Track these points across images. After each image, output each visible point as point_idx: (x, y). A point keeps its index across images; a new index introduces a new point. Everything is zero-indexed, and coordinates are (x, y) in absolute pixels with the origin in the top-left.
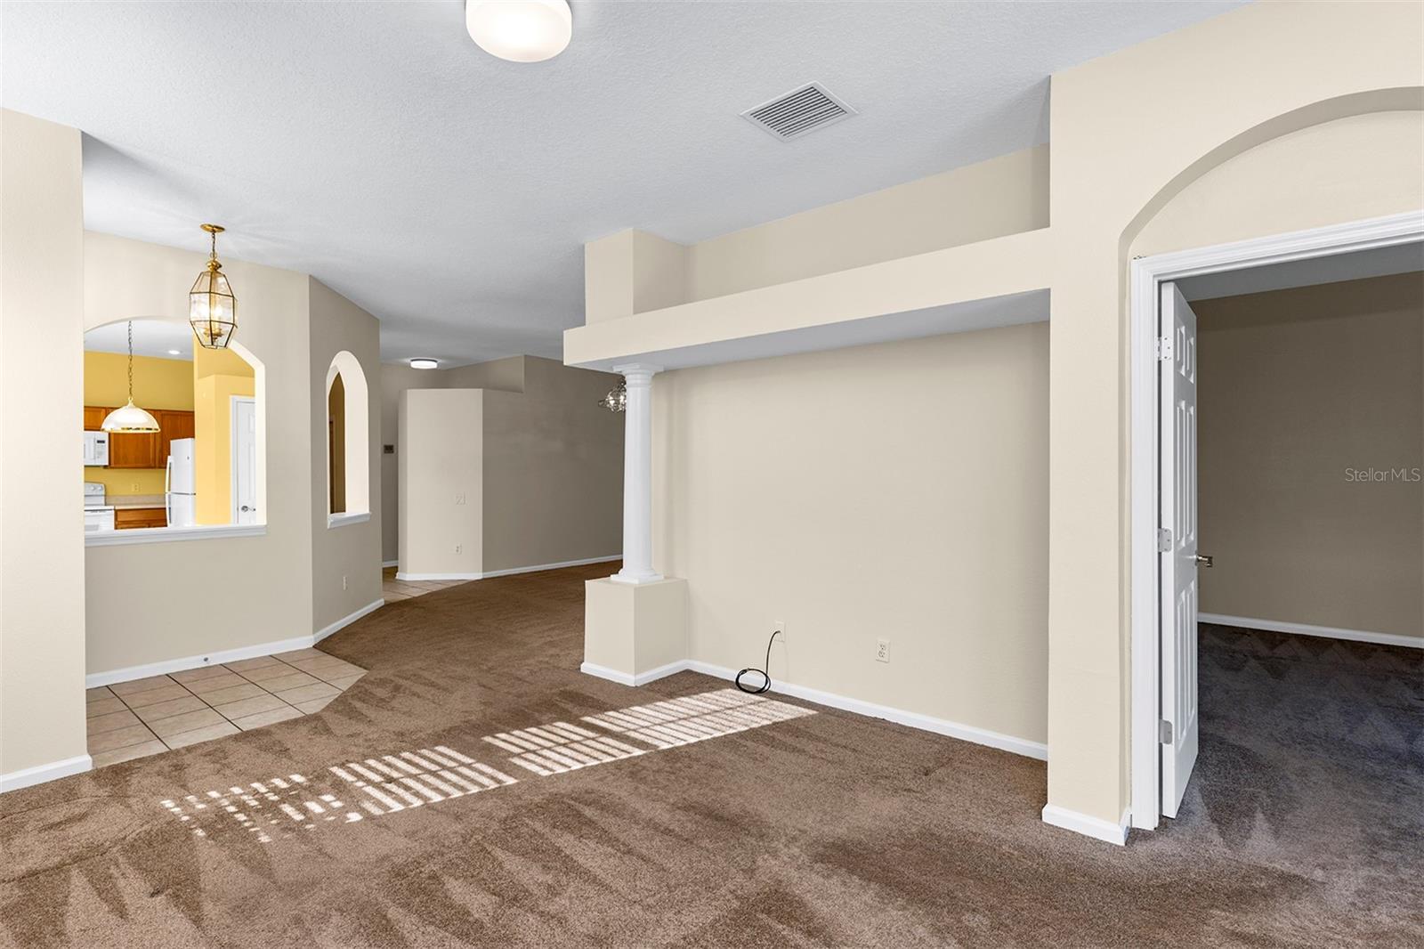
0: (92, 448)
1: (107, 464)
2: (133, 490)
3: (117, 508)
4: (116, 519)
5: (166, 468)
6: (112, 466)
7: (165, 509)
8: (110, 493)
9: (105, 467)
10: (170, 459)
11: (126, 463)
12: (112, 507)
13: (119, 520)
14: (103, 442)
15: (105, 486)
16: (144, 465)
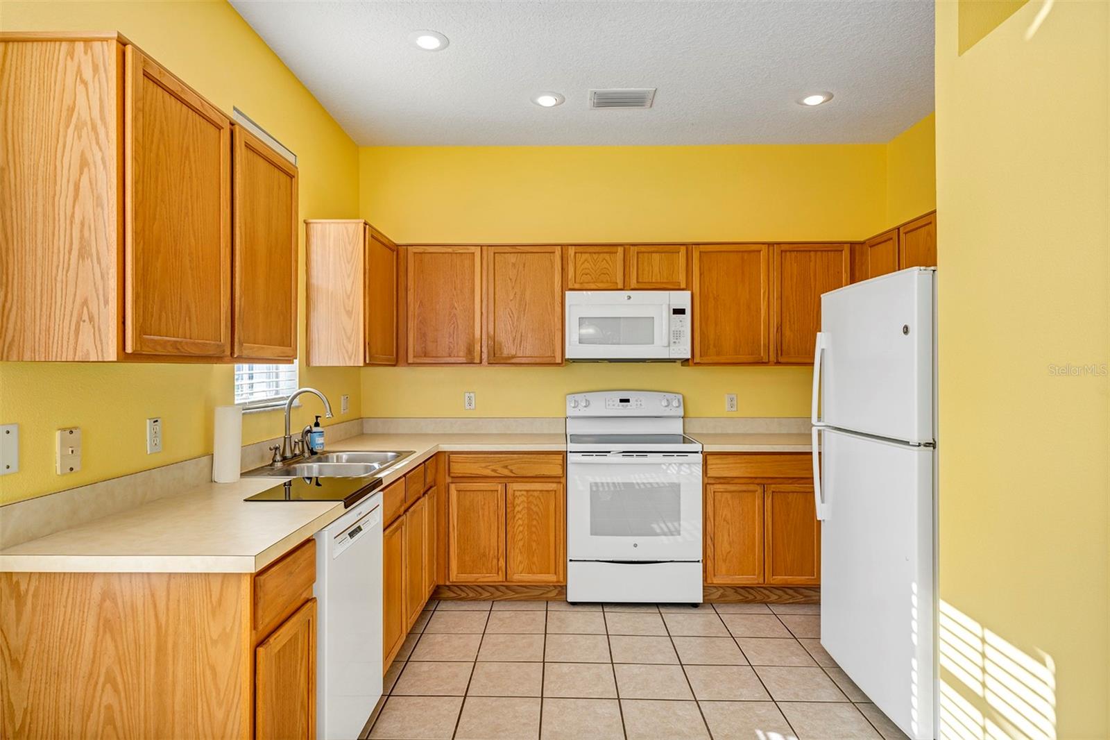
0: (665, 322)
1: (689, 356)
2: (727, 406)
3: (708, 448)
4: (705, 472)
5: (813, 364)
6: (697, 360)
7: (811, 453)
8: (691, 414)
9: (685, 362)
10: (822, 340)
11: (718, 354)
12: (697, 447)
13: (710, 473)
14: (682, 312)
15: (683, 397)
16: (750, 359)
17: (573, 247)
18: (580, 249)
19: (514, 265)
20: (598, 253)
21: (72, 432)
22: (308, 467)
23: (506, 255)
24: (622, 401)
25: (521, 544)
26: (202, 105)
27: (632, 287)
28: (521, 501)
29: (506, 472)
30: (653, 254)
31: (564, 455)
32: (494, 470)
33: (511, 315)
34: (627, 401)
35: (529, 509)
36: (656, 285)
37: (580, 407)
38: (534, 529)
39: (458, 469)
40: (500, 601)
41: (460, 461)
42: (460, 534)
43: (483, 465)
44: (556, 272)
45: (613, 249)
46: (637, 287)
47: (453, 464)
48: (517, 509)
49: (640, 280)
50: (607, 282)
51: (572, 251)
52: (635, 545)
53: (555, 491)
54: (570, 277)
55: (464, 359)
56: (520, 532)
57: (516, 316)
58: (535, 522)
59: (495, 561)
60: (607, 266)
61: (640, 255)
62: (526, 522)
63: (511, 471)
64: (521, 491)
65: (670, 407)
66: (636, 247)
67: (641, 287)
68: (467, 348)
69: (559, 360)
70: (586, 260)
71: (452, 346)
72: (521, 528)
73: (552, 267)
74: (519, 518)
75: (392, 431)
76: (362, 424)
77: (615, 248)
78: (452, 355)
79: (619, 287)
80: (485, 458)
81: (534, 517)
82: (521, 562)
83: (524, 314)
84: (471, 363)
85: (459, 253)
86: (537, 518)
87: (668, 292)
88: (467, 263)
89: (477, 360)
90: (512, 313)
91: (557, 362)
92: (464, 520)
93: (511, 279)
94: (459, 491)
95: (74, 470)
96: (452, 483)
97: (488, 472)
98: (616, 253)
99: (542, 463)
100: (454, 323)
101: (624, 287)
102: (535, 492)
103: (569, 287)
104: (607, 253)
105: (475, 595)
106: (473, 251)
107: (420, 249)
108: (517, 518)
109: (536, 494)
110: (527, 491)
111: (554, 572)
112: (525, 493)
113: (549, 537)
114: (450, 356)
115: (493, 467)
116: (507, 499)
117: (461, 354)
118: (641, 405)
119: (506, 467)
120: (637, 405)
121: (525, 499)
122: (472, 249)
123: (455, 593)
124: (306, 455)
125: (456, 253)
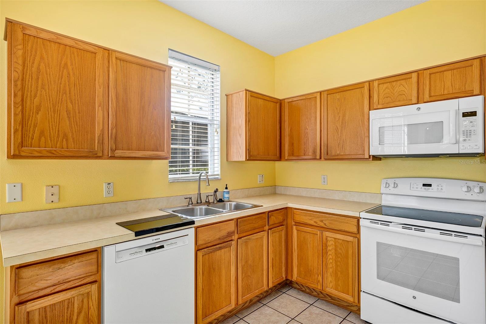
0: (454, 124)
1: (482, 151)
9: (479, 156)
12: (480, 231)
14: (474, 114)
17: (377, 81)
18: (382, 81)
19: (339, 99)
20: (396, 81)
21: (53, 187)
22: (200, 208)
23: (334, 95)
24: (424, 185)
25: (331, 270)
26: (76, 43)
27: (425, 101)
28: (331, 243)
29: (322, 224)
30: (445, 73)
31: (358, 219)
32: (315, 222)
33: (337, 130)
34: (430, 185)
35: (336, 250)
36: (447, 96)
37: (390, 188)
38: (339, 263)
39: (298, 218)
40: (323, 300)
41: (298, 214)
42: (298, 254)
43: (310, 218)
44: (365, 99)
45: (408, 76)
46: (429, 100)
47: (295, 215)
48: (329, 248)
49: (432, 95)
50: (404, 100)
51: (376, 84)
52: (414, 298)
53: (352, 242)
54: (374, 101)
55: (311, 156)
56: (330, 263)
57: (340, 130)
58: (339, 259)
59: (317, 276)
60: (404, 89)
61: (432, 76)
62: (334, 257)
63: (325, 224)
64: (331, 237)
65: (471, 193)
66: (428, 70)
67: (433, 99)
68: (313, 150)
69: (367, 157)
70: (386, 88)
71: (305, 150)
72: (331, 261)
73: (363, 96)
74: (330, 254)
75: (288, 193)
76: (275, 188)
77: (410, 74)
78: (306, 155)
79: (413, 102)
80: (310, 214)
81: (339, 256)
82: (331, 282)
83: (345, 128)
84: (315, 159)
85: (309, 98)
86: (341, 257)
87: (457, 100)
88: (313, 103)
89: (318, 157)
90: (338, 129)
91: (366, 157)
92: (300, 247)
93: (337, 109)
94: (298, 230)
95: (53, 202)
96: (295, 225)
97: (312, 222)
98: (411, 78)
99: (344, 222)
100: (307, 137)
101: (418, 102)
102: (340, 240)
103: (374, 108)
104: (403, 80)
105: (309, 292)
106: (316, 96)
107: (290, 100)
108: (329, 254)
109: (340, 241)
110: (335, 239)
111: (351, 295)
112: (333, 239)
113: (348, 271)
114: (305, 155)
115: (314, 220)
116: (323, 241)
117: (310, 154)
118: (442, 189)
119: (322, 221)
120: (438, 189)
121: (334, 244)
122: (315, 95)
123: (299, 286)
124: (215, 202)
125: (307, 99)
